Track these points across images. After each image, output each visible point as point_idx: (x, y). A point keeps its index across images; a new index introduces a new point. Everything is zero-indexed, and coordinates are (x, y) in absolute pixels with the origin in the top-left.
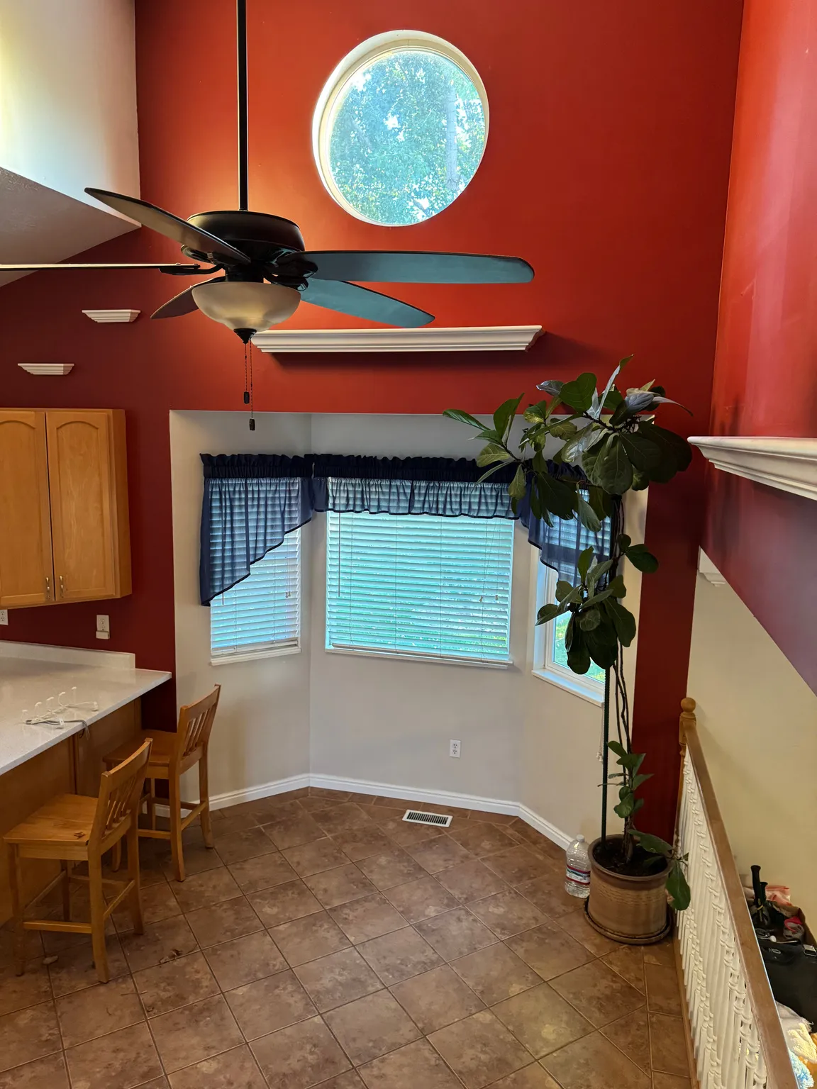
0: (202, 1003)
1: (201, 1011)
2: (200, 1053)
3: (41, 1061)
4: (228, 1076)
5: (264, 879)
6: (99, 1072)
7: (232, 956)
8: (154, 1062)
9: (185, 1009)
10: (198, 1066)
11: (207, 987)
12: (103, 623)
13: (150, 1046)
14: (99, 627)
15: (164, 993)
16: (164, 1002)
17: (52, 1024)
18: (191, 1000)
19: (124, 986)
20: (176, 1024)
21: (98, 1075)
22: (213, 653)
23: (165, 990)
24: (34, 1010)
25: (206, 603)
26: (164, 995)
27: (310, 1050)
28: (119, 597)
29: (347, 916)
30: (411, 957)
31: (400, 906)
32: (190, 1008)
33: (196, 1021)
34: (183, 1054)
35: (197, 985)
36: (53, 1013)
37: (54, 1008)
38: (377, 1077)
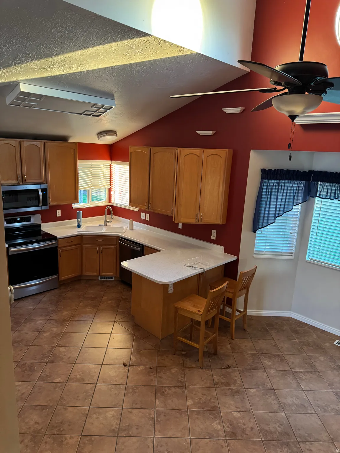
0: (236, 389)
1: (236, 392)
2: (233, 408)
3: (178, 387)
4: (244, 421)
5: (266, 349)
6: (197, 399)
7: (250, 376)
8: (216, 404)
9: (230, 389)
10: (233, 412)
11: (239, 384)
12: (214, 233)
13: (215, 398)
14: (212, 235)
15: (222, 380)
16: (222, 383)
17: (183, 375)
18: (232, 386)
19: (208, 372)
20: (225, 393)
21: (196, 400)
22: (255, 252)
23: (222, 379)
24: (177, 368)
25: (255, 231)
26: (223, 381)
27: (279, 425)
28: (221, 224)
29: (302, 377)
30: (331, 405)
31: (328, 381)
32: (232, 389)
33: (234, 396)
34: (227, 406)
35: (235, 382)
36: (183, 372)
37: (184, 370)
38: (307, 449)
